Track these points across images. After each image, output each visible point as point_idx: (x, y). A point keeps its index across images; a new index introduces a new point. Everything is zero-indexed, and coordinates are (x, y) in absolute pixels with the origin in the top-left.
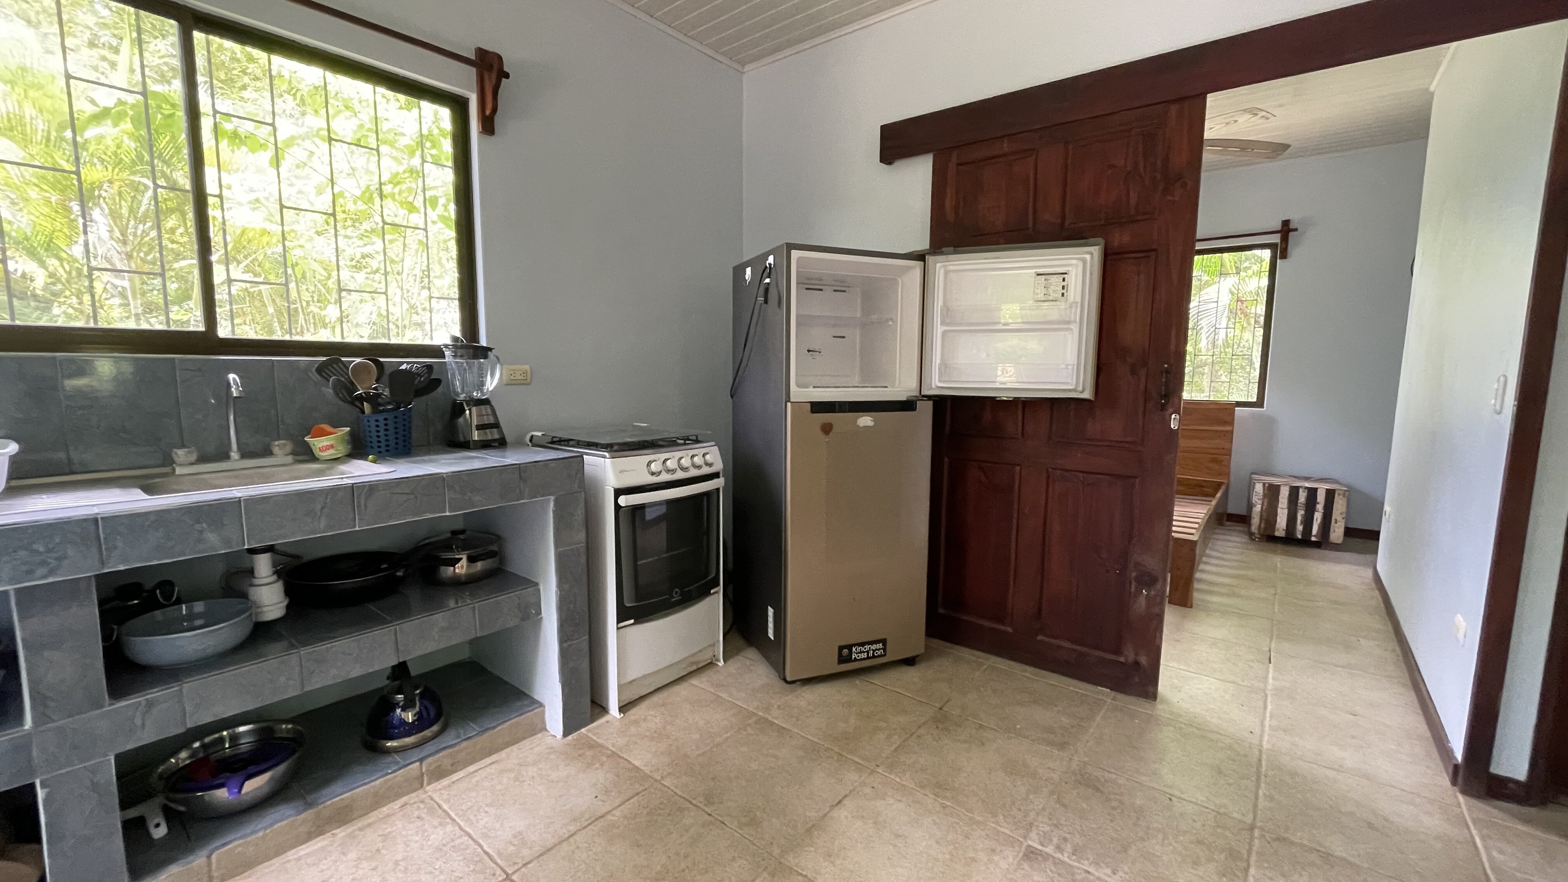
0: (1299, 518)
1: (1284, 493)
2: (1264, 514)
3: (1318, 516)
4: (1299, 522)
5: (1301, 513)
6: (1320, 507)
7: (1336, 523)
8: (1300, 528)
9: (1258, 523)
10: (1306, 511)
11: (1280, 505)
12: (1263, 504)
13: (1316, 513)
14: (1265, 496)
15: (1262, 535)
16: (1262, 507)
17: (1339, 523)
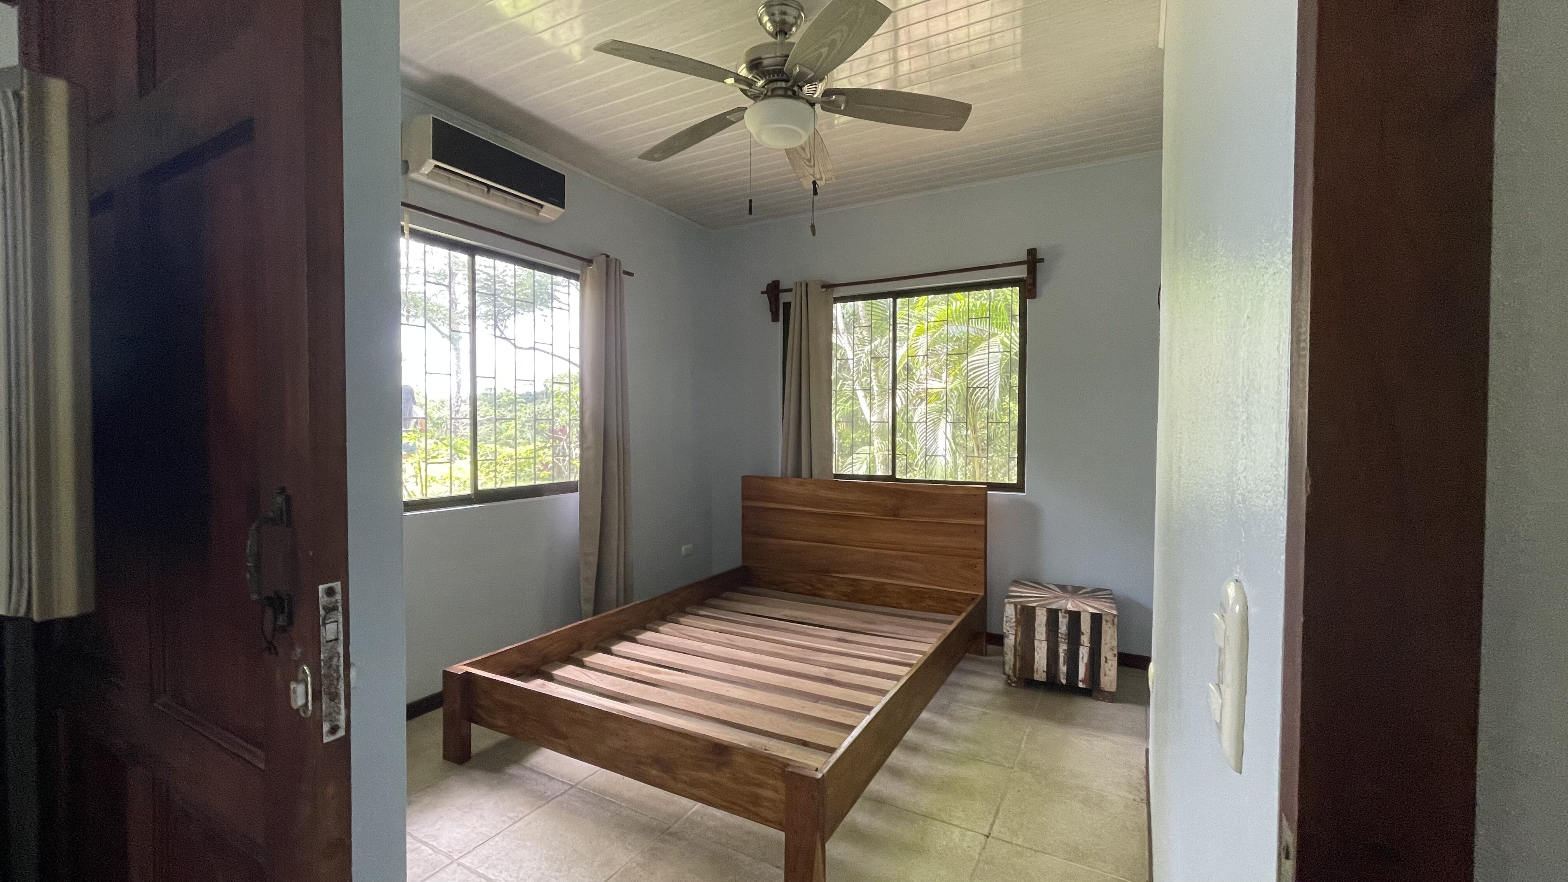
0: (1062, 655)
1: (1041, 618)
2: (1019, 648)
3: (1084, 653)
4: (1061, 660)
5: (1063, 647)
6: (1085, 639)
7: (1106, 662)
8: (1063, 669)
9: (1012, 660)
10: (1069, 644)
11: (1037, 636)
12: (1016, 635)
13: (1081, 648)
14: (1018, 622)
15: (1019, 679)
16: (1016, 639)
17: (1110, 662)
